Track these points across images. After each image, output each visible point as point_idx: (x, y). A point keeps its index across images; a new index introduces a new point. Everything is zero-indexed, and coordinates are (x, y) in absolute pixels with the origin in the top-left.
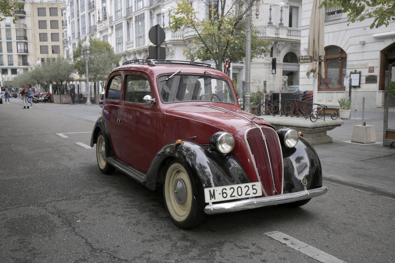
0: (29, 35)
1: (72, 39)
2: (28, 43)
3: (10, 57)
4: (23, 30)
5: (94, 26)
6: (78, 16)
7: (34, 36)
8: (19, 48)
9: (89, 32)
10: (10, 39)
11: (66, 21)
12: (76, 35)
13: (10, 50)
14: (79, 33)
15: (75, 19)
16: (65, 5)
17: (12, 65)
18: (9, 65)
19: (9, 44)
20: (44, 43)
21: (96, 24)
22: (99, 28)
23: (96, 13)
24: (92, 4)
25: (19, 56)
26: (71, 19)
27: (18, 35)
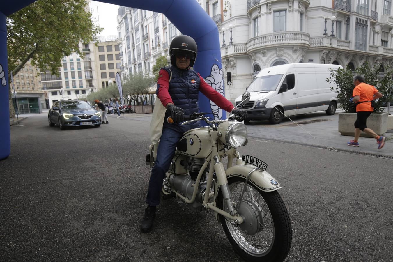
0: (93, 66)
1: (129, 64)
2: (93, 72)
3: (81, 82)
4: (88, 62)
5: (148, 52)
6: (133, 47)
7: (96, 66)
8: (86, 75)
9: (143, 58)
10: (80, 69)
11: (122, 52)
12: (132, 61)
13: (80, 77)
14: (134, 60)
15: (131, 49)
16: (122, 41)
17: (82, 87)
18: (80, 87)
19: (80, 73)
20: (104, 71)
21: (150, 51)
22: (154, 53)
23: (149, 42)
24: (145, 36)
25: (87, 80)
26: (127, 50)
27: (86, 66)
